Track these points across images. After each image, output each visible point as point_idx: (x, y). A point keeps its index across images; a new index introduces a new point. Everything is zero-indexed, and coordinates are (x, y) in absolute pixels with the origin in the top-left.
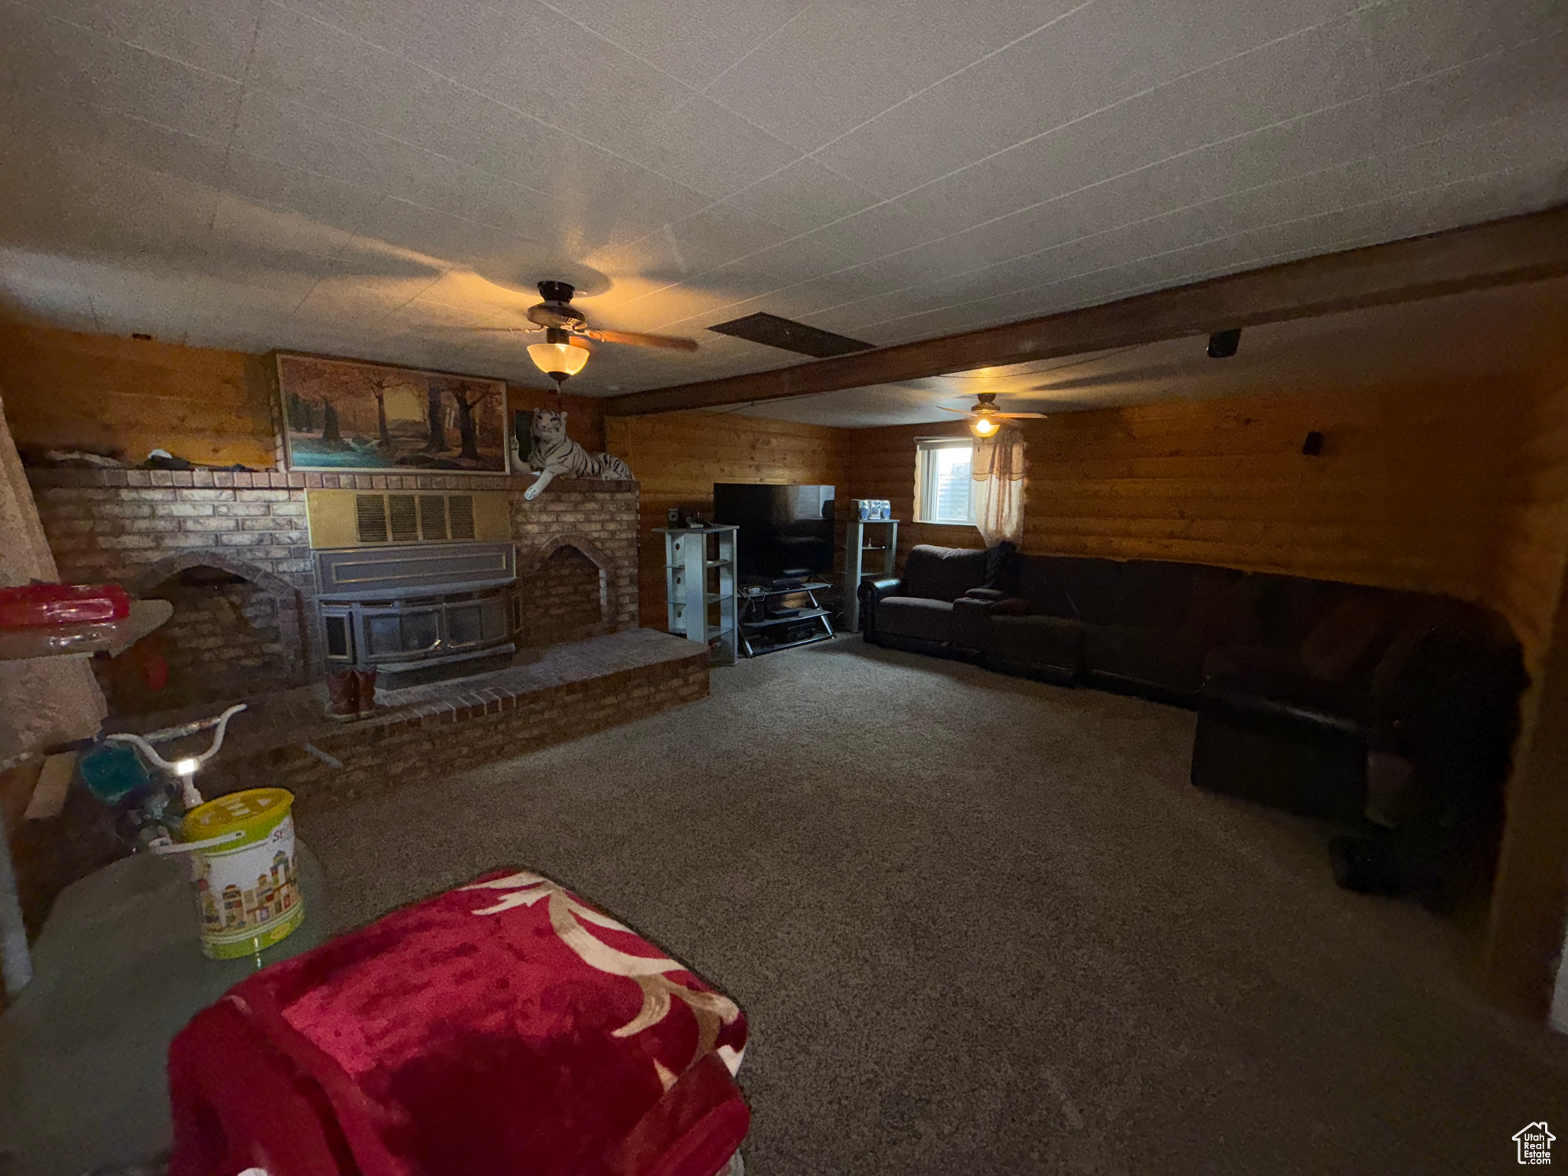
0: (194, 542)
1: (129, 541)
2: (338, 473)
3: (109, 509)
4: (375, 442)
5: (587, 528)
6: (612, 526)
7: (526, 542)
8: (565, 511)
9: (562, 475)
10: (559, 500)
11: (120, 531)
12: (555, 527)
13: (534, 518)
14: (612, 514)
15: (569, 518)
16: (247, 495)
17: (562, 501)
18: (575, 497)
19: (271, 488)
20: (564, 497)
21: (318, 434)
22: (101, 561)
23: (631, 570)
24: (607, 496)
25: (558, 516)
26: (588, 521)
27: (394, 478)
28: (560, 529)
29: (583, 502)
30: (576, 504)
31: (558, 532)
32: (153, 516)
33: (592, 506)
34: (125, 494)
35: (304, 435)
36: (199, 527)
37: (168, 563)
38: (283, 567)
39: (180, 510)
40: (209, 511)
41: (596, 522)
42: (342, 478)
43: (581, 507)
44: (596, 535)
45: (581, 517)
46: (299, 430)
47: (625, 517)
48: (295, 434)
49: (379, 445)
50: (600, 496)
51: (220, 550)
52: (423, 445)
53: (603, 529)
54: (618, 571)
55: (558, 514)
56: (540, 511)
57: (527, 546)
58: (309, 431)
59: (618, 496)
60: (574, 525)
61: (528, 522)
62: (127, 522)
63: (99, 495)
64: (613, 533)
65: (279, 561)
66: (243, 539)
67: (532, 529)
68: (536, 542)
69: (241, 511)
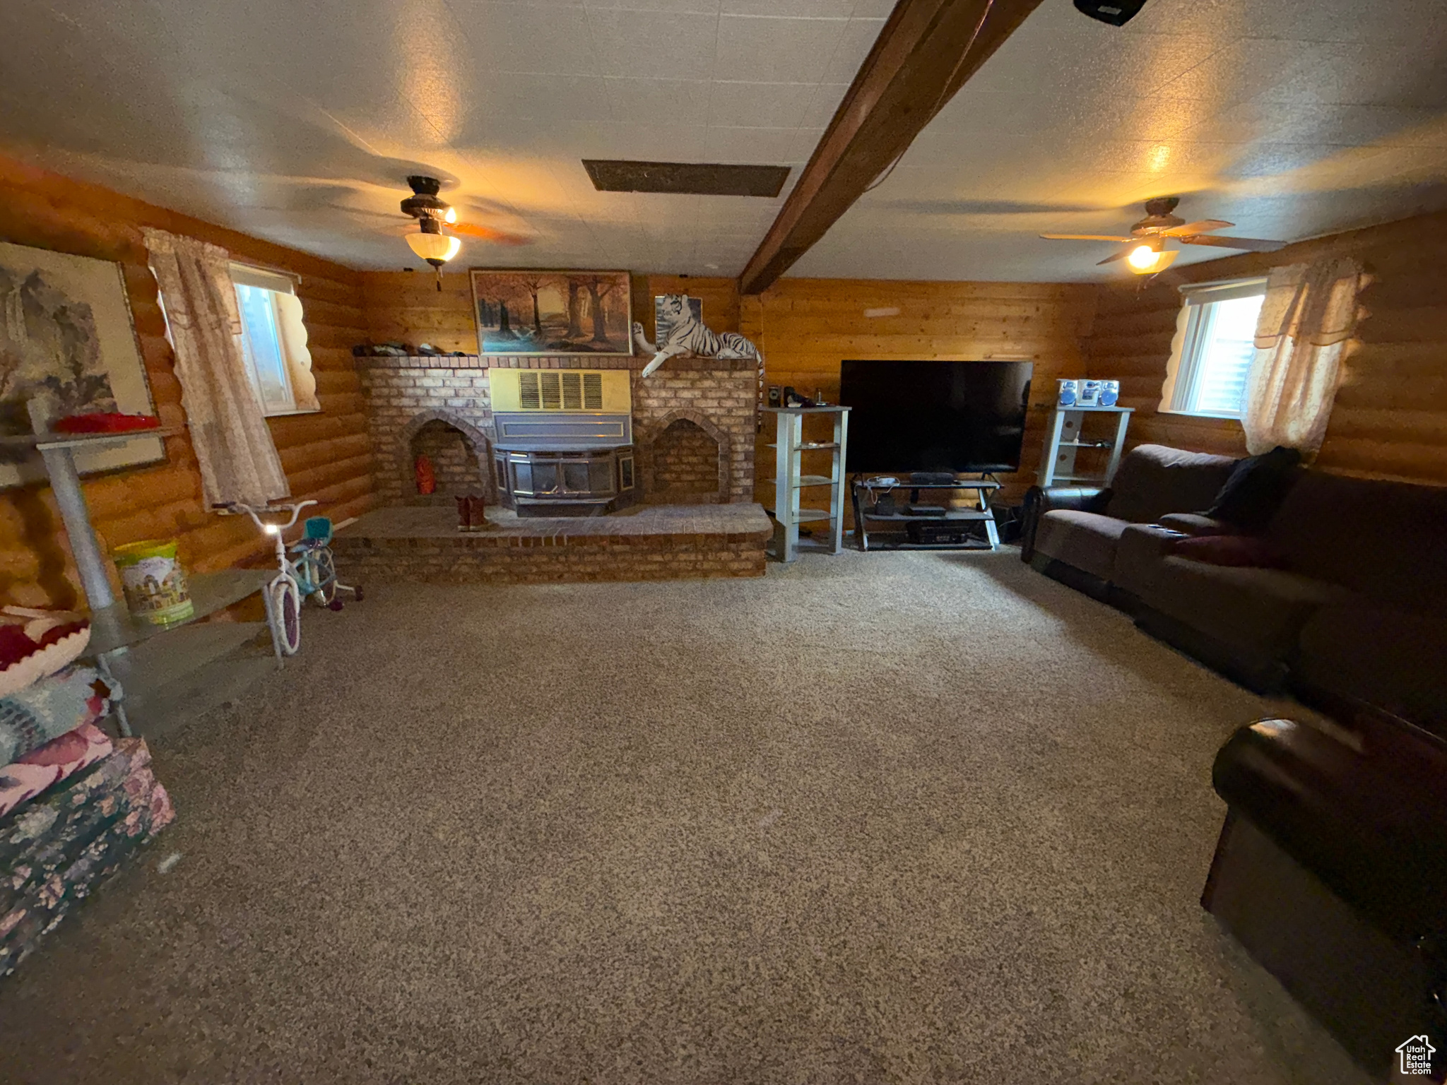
0: (434, 403)
1: (405, 402)
2: (508, 357)
3: (395, 381)
4: (532, 332)
5: (703, 404)
6: (729, 403)
7: (646, 414)
8: (684, 388)
10: (676, 377)
11: (401, 395)
12: (673, 403)
13: (654, 393)
14: (730, 392)
15: (687, 394)
16: (459, 373)
17: (681, 379)
18: (692, 375)
19: (469, 368)
20: (683, 374)
21: (497, 328)
22: (393, 412)
23: (747, 446)
24: (725, 375)
25: (676, 392)
26: (704, 397)
27: (544, 360)
28: (678, 404)
29: (700, 380)
30: (693, 382)
31: (676, 407)
32: (415, 386)
33: (707, 383)
34: (402, 372)
35: (490, 329)
36: (436, 394)
37: (422, 415)
38: (480, 423)
39: (427, 382)
40: (440, 384)
41: (712, 399)
42: (511, 360)
43: (699, 384)
44: (712, 411)
45: (697, 393)
46: (486, 326)
47: (743, 395)
48: (486, 329)
49: (535, 333)
50: (718, 374)
51: (447, 410)
52: (565, 332)
53: (720, 406)
54: (733, 447)
55: (676, 390)
56: (660, 388)
57: (647, 418)
58: (492, 326)
59: (737, 374)
60: (691, 401)
61: (649, 397)
62: (403, 390)
63: (390, 372)
64: (730, 410)
65: (476, 419)
66: (458, 403)
67: (653, 403)
68: (655, 415)
69: (457, 383)
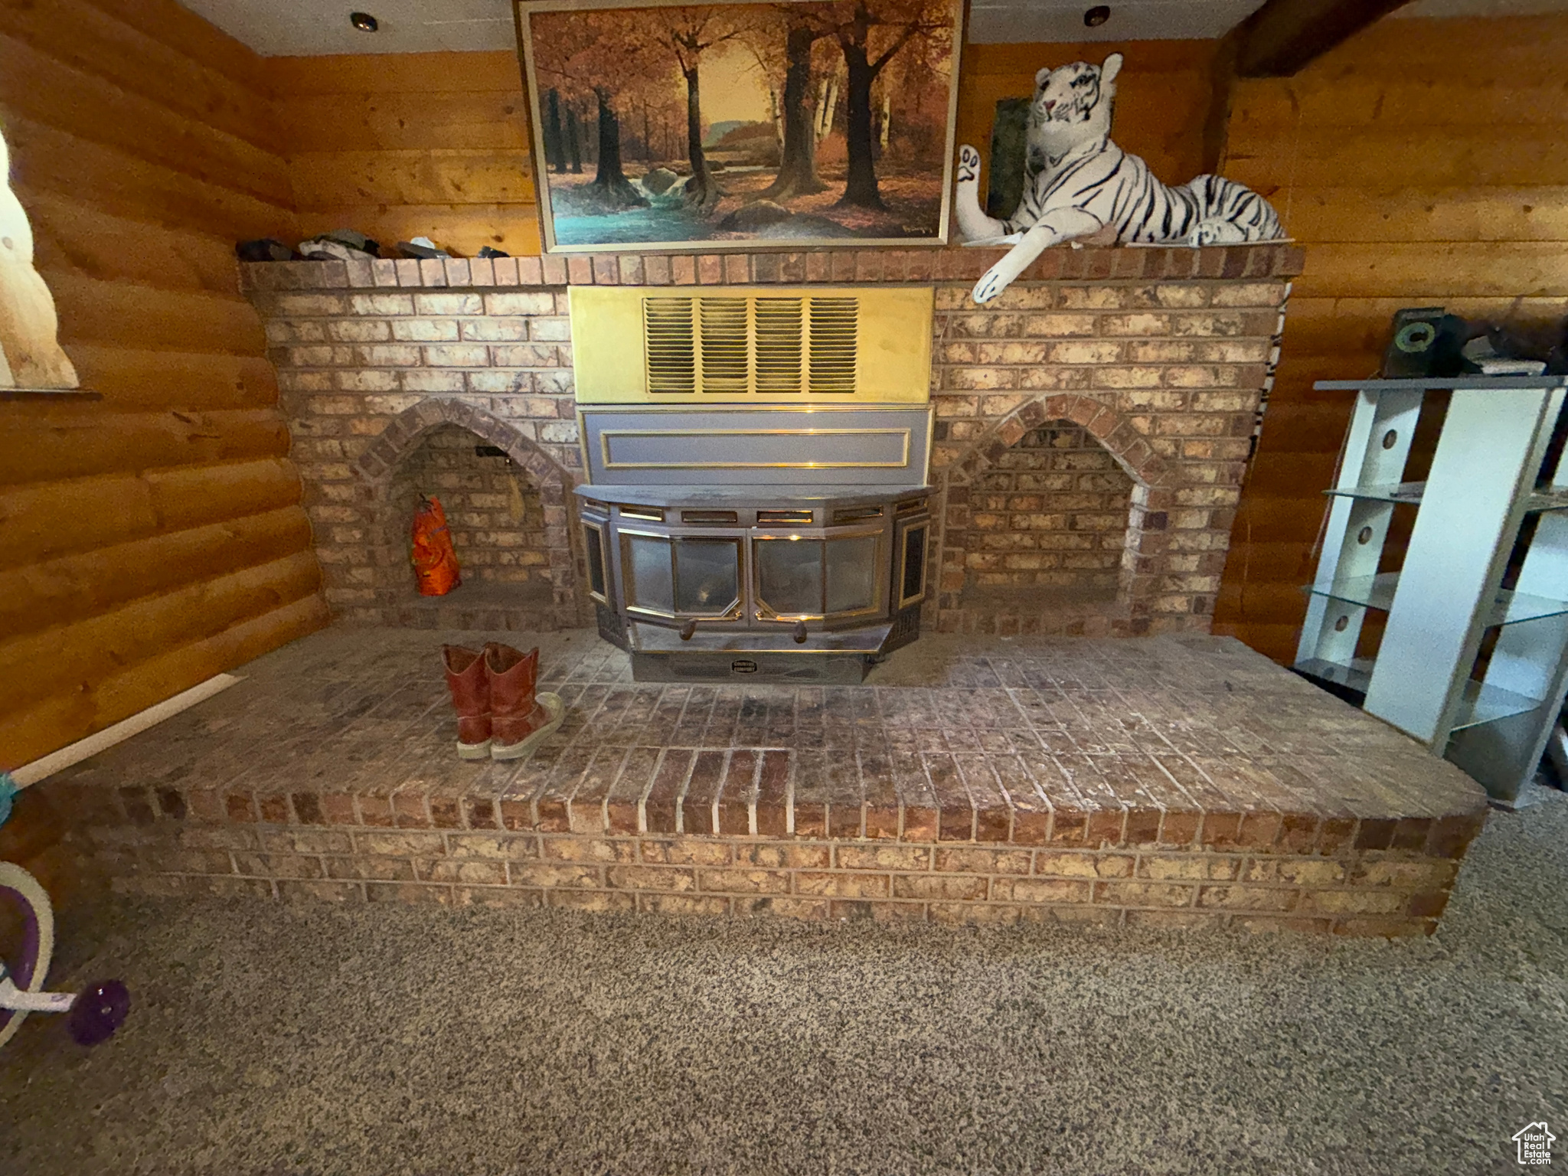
0: (439, 384)
1: (373, 379)
2: (618, 255)
3: (345, 328)
4: (681, 182)
5: (1118, 379)
6: (1190, 378)
7: (965, 408)
8: (1073, 336)
9: (1078, 238)
10: (1059, 305)
11: (359, 363)
12: (1039, 377)
13: (992, 352)
14: (1197, 344)
15: (1077, 354)
16: (499, 303)
17: (1069, 310)
18: (1102, 298)
19: (519, 289)
20: (1076, 299)
21: (589, 175)
22: (346, 407)
23: (1219, 494)
24: (1195, 298)
25: (1049, 348)
26: (1127, 361)
27: (710, 260)
28: (1050, 381)
29: (1123, 311)
30: (1102, 319)
31: (1044, 388)
32: (391, 340)
33: (1141, 322)
34: (360, 304)
35: (570, 177)
36: (443, 361)
37: (410, 414)
38: (548, 433)
39: (420, 330)
40: (452, 332)
41: (1148, 365)
43: (1117, 326)
44: (1139, 399)
45: (1108, 351)
46: (561, 170)
47: (1234, 354)
48: (557, 179)
49: (688, 186)
50: (1173, 294)
51: (468, 399)
52: (768, 180)
53: (1165, 385)
54: (1182, 495)
55: (1050, 343)
56: (1009, 334)
57: (966, 418)
58: (577, 170)
59: (1228, 295)
60: (1086, 372)
61: (976, 363)
62: (365, 350)
63: (333, 305)
64: (1189, 397)
65: (540, 423)
66: (494, 381)
67: (983, 378)
68: (988, 409)
69: (491, 331)
